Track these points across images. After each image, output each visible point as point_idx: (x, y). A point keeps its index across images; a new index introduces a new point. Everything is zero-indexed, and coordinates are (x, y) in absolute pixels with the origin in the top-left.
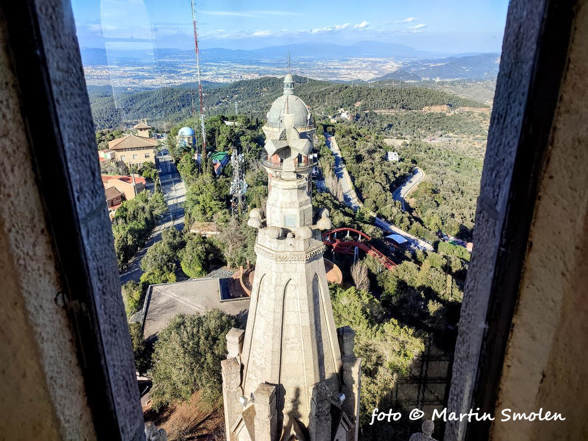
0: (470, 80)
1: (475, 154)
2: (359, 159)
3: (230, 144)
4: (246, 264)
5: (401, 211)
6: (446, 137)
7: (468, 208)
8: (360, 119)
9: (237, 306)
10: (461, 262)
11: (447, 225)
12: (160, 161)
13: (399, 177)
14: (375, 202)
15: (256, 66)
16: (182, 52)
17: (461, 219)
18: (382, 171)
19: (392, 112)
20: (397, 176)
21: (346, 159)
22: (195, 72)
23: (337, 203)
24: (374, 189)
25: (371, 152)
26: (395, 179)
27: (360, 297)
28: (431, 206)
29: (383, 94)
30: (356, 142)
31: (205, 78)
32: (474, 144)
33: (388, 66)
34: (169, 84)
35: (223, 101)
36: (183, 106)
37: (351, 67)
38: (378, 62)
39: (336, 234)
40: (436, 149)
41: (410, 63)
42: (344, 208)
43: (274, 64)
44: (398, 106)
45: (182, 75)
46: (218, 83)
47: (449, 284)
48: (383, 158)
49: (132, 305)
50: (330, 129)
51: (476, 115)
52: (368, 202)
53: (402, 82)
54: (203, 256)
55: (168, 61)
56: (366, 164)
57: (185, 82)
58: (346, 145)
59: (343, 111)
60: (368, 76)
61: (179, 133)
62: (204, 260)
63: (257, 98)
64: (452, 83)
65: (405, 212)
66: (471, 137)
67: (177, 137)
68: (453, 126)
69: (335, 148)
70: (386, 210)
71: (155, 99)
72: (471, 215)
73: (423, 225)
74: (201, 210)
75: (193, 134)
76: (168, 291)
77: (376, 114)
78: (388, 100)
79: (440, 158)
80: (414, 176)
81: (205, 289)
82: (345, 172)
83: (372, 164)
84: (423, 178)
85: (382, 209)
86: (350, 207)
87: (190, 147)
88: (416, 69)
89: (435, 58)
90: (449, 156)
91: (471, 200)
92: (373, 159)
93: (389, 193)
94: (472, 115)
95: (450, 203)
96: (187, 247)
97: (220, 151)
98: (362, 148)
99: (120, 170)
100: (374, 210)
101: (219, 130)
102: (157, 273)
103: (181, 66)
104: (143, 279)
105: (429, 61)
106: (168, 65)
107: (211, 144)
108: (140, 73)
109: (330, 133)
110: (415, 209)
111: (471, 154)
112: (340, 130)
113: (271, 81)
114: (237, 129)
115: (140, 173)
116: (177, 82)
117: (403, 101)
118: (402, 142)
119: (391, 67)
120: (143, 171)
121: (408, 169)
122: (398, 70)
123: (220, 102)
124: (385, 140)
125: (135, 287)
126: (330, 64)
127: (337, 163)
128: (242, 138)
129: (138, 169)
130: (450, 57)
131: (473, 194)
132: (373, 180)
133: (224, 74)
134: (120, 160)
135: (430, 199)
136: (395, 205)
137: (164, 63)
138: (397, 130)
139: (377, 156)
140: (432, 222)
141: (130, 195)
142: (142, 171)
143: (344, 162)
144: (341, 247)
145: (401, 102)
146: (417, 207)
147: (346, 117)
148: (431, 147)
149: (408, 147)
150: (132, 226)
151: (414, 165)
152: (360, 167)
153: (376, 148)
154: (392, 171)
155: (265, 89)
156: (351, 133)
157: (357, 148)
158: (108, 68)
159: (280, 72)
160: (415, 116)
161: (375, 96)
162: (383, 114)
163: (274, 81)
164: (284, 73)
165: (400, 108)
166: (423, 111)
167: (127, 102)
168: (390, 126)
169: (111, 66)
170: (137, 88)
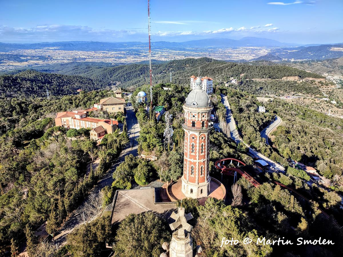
0: (313, 61)
1: (315, 106)
2: (241, 110)
3: (166, 102)
4: (170, 179)
5: (265, 144)
6: (296, 96)
7: (309, 143)
8: (243, 84)
9: (164, 207)
10: (302, 181)
11: (294, 154)
12: (127, 109)
13: (265, 122)
14: (249, 138)
15: (183, 52)
16: (142, 43)
17: (304, 151)
18: (255, 118)
19: (263, 80)
20: (264, 121)
21: (233, 110)
22: (149, 55)
23: (226, 139)
24: (249, 130)
25: (248, 106)
26: (262, 124)
27: (234, 213)
28: (285, 141)
29: (258, 69)
30: (240, 100)
31: (154, 58)
32: (315, 101)
33: (262, 52)
34: (134, 61)
35: (164, 71)
36: (141, 74)
37: (239, 52)
38: (256, 49)
39: (224, 162)
40: (290, 104)
41: (275, 50)
42: (230, 142)
43: (193, 50)
44: (267, 76)
45: (142, 56)
46: (161, 61)
47: (292, 201)
48: (255, 110)
49: (107, 200)
50: (224, 92)
51: (317, 82)
52: (246, 137)
53: (270, 62)
54: (146, 174)
55: (134, 48)
56: (245, 115)
57: (143, 60)
58: (233, 102)
59: (233, 79)
60: (249, 58)
61: (138, 95)
62: (147, 176)
63: (183, 70)
64: (302, 63)
65: (268, 145)
66: (313, 96)
67: (137, 97)
68: (301, 89)
69: (227, 103)
70: (256, 144)
71: (126, 70)
72: (311, 148)
73: (279, 154)
74: (147, 145)
75: (146, 94)
76: (126, 194)
77: (253, 81)
78: (261, 73)
79: (292, 110)
80: (275, 121)
81: (147, 195)
82: (232, 118)
83: (249, 114)
84: (280, 123)
85: (254, 142)
86: (234, 142)
87: (144, 102)
88: (279, 54)
89: (291, 47)
90: (298, 109)
91: (311, 138)
92: (250, 111)
93: (258, 133)
94: (314, 83)
95: (297, 140)
96: (138, 167)
97: (160, 106)
98: (243, 103)
99: (105, 115)
100: (249, 143)
101: (160, 93)
102: (121, 182)
103: (141, 51)
104: (113, 184)
105: (288, 49)
106: (134, 50)
107: (155, 101)
108: (119, 55)
109: (224, 94)
110: (274, 143)
111: (313, 107)
112: (230, 92)
113: (192, 61)
114: (170, 92)
115: (116, 118)
116: (139, 60)
117: (270, 73)
118: (268, 99)
119: (264, 52)
120: (117, 117)
121: (271, 117)
122: (267, 54)
123: (162, 72)
124: (258, 98)
125: (109, 190)
126: (226, 50)
127: (227, 113)
128: (173, 99)
129: (115, 115)
130: (300, 47)
131: (313, 134)
132: (249, 124)
133: (165, 56)
134: (105, 110)
135: (284, 137)
136: (262, 141)
137: (132, 49)
138: (265, 91)
139: (252, 109)
140: (285, 152)
141: (110, 131)
143: (232, 112)
144: (227, 171)
145: (269, 74)
146: (275, 142)
147: (235, 82)
148: (286, 103)
149: (272, 103)
150: (110, 152)
151: (275, 114)
152: (241, 115)
153: (252, 104)
154: (261, 118)
155: (187, 65)
156: (237, 94)
157: (240, 104)
158: (103, 53)
159: (197, 55)
160: (277, 82)
161: (253, 71)
162: (257, 81)
163: (193, 61)
164: (199, 55)
165: (268, 78)
166: (282, 79)
167: (111, 71)
168: (261, 88)
169: (104, 52)
170: (117, 63)
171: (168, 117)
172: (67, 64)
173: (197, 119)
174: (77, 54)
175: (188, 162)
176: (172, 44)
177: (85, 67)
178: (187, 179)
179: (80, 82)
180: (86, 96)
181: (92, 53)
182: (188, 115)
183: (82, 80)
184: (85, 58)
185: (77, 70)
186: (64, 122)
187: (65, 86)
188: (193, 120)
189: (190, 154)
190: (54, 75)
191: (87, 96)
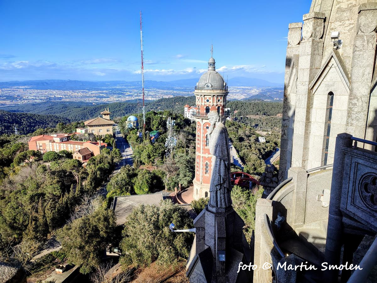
2: (241, 139)
3: (160, 126)
12: (116, 135)
13: (267, 152)
14: (254, 165)
15: (171, 91)
16: (127, 82)
18: (256, 147)
19: (257, 117)
20: (266, 151)
21: (232, 139)
22: (134, 94)
24: (252, 158)
25: (248, 136)
26: (264, 153)
29: (251, 106)
30: (238, 130)
31: (140, 98)
33: (253, 91)
34: (118, 100)
36: (127, 113)
38: (247, 89)
39: (235, 175)
41: (266, 90)
43: (183, 90)
44: (261, 113)
45: (126, 96)
46: (148, 101)
48: (256, 140)
52: (250, 164)
53: (262, 100)
54: (149, 181)
55: (117, 87)
56: (246, 143)
57: (128, 99)
58: (232, 131)
60: (240, 97)
61: (128, 119)
62: (150, 184)
63: (172, 108)
67: (127, 122)
74: (148, 155)
75: (137, 120)
76: (128, 200)
77: (247, 118)
78: (255, 110)
80: (276, 152)
82: (232, 147)
83: (249, 143)
85: (259, 169)
87: (134, 128)
88: (270, 93)
92: (250, 140)
93: (262, 160)
96: (138, 176)
97: (154, 130)
98: (242, 133)
99: (91, 138)
101: (153, 119)
102: (118, 192)
103: (126, 90)
104: (108, 196)
105: (279, 89)
106: (118, 90)
107: (148, 126)
108: (101, 95)
113: (181, 99)
116: (123, 99)
117: (264, 110)
118: (266, 133)
119: (255, 92)
120: (106, 139)
121: (272, 148)
122: (259, 94)
123: (150, 111)
124: (256, 131)
129: (102, 138)
132: (251, 152)
133: (152, 95)
134: (91, 132)
137: (115, 89)
138: (261, 128)
139: (252, 139)
142: (104, 139)
143: (232, 141)
145: (263, 111)
149: (270, 136)
150: (100, 166)
151: (276, 145)
152: (242, 144)
153: (251, 134)
154: (263, 148)
155: (177, 103)
156: (234, 125)
157: (239, 133)
158: (82, 92)
159: (186, 95)
160: (272, 119)
161: (246, 107)
162: (252, 118)
163: (183, 99)
164: (188, 95)
165: (263, 114)
166: (277, 116)
167: (92, 110)
168: (257, 125)
169: (84, 91)
170: (99, 103)
171: (170, 123)
172: (39, 104)
173: (211, 104)
174: (51, 93)
175: (201, 159)
176: (159, 83)
177: (62, 106)
178: (201, 180)
179: (55, 122)
180: (64, 128)
181: (69, 93)
182: (200, 100)
183: (57, 120)
184: (61, 98)
185: (51, 110)
186: (40, 146)
187: (37, 126)
188: (208, 106)
189: (204, 147)
190: (24, 115)
191: (66, 128)
